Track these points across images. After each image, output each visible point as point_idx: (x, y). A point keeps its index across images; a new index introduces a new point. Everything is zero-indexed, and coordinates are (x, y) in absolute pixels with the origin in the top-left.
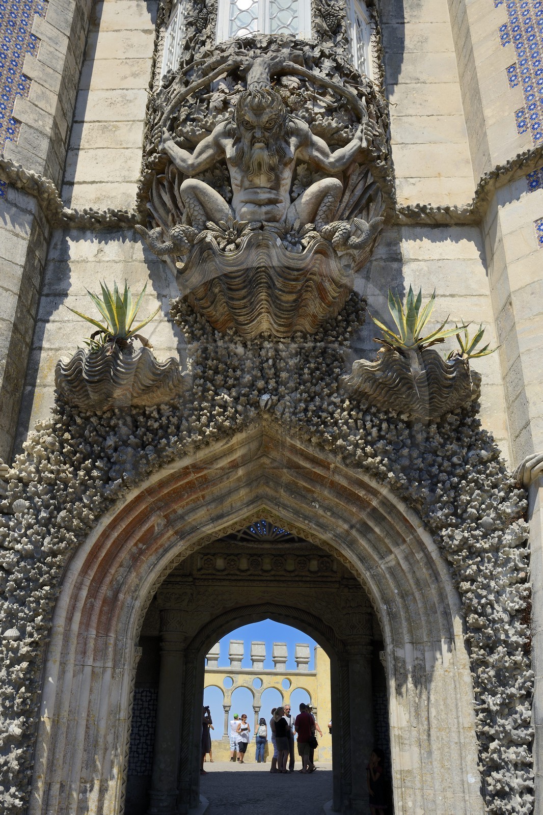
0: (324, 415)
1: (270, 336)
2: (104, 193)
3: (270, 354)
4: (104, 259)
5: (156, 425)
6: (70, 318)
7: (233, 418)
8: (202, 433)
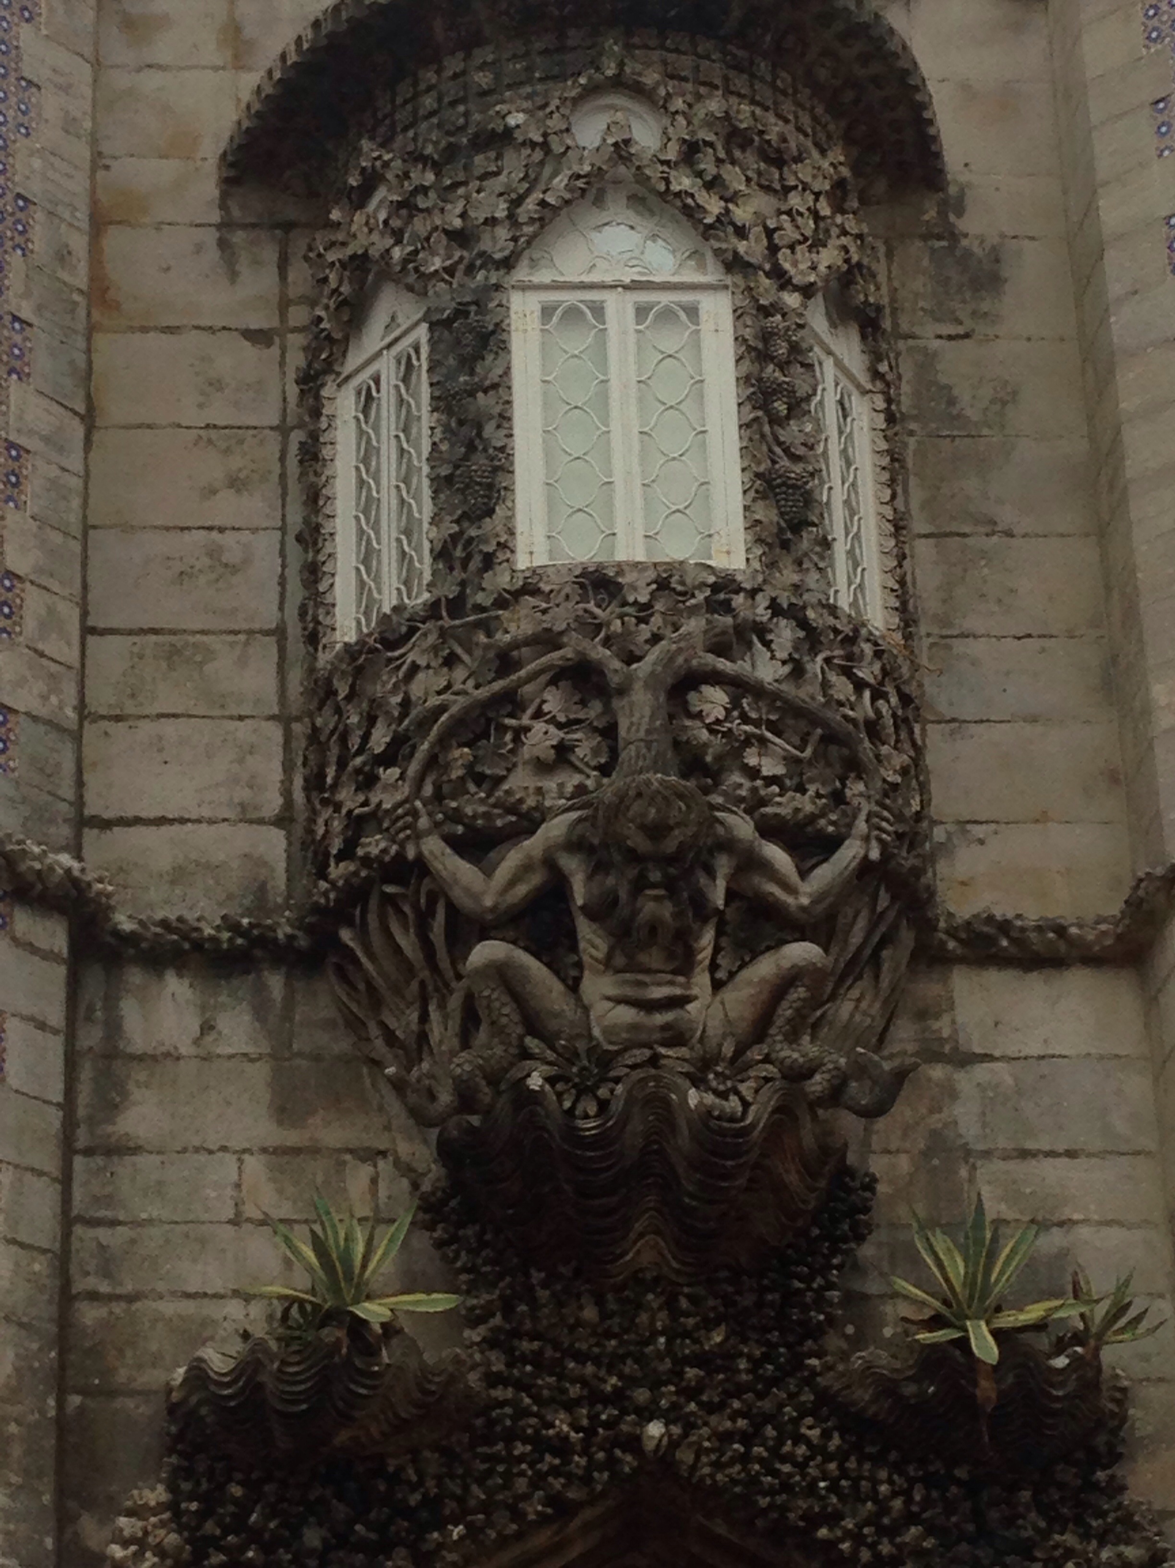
0: (786, 1468)
1: (656, 1280)
2: (193, 856)
3: (659, 1325)
4: (219, 1051)
5: (414, 1499)
6: (155, 1214)
7: (587, 1480)
8: (517, 1515)
